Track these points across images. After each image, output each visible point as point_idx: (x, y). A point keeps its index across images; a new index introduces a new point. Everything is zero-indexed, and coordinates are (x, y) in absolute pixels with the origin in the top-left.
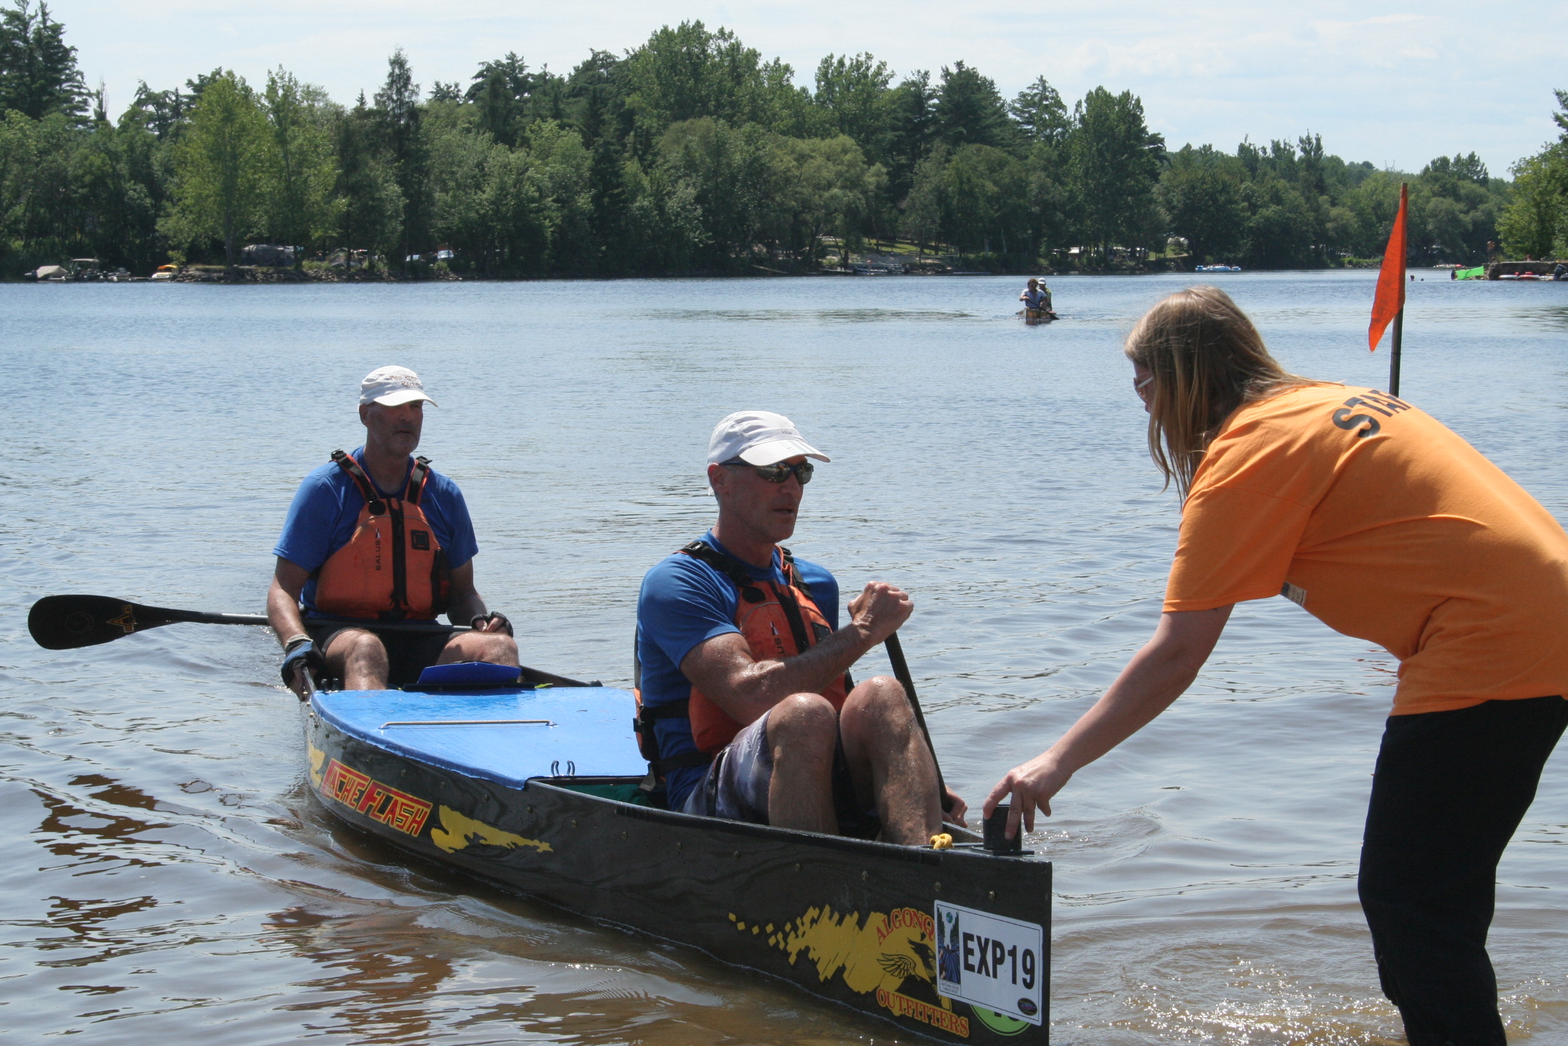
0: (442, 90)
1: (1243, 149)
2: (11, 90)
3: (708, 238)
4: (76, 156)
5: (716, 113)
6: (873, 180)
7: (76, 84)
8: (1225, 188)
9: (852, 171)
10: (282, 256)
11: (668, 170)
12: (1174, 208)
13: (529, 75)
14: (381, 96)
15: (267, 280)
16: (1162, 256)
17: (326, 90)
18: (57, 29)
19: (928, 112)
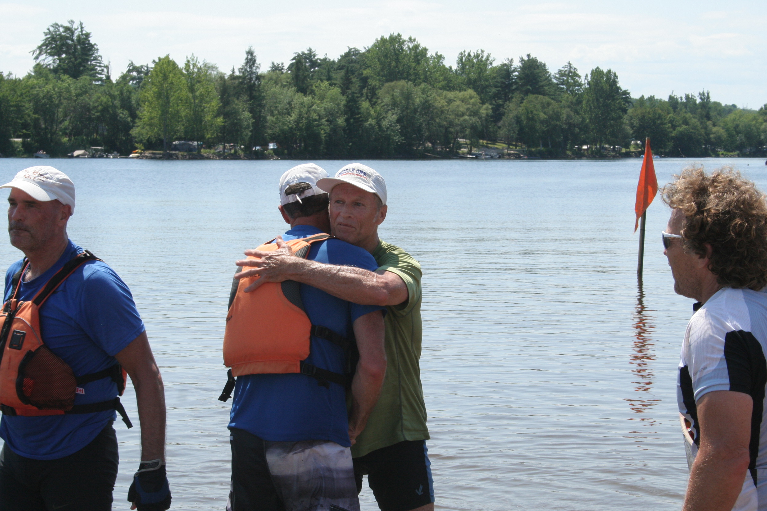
0: (275, 66)
1: (671, 98)
2: (65, 64)
3: (403, 140)
4: (95, 97)
5: (407, 78)
6: (484, 112)
7: (98, 62)
8: (660, 117)
9: (474, 107)
10: (191, 147)
11: (383, 106)
12: (634, 126)
13: (318, 59)
14: (242, 69)
15: (184, 158)
16: (628, 150)
17: (217, 66)
18: (88, 35)
19: (513, 79)
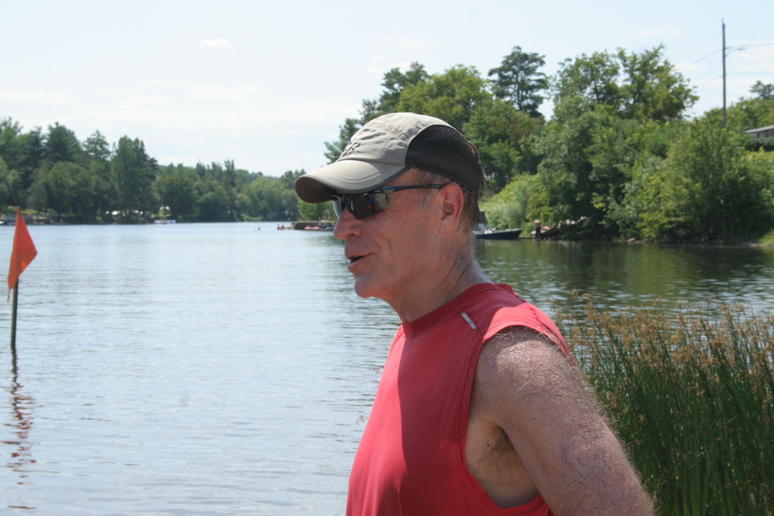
6: (11, 178)
8: (186, 184)
9: (1, 174)
12: (162, 193)
16: (157, 215)
19: (41, 146)
